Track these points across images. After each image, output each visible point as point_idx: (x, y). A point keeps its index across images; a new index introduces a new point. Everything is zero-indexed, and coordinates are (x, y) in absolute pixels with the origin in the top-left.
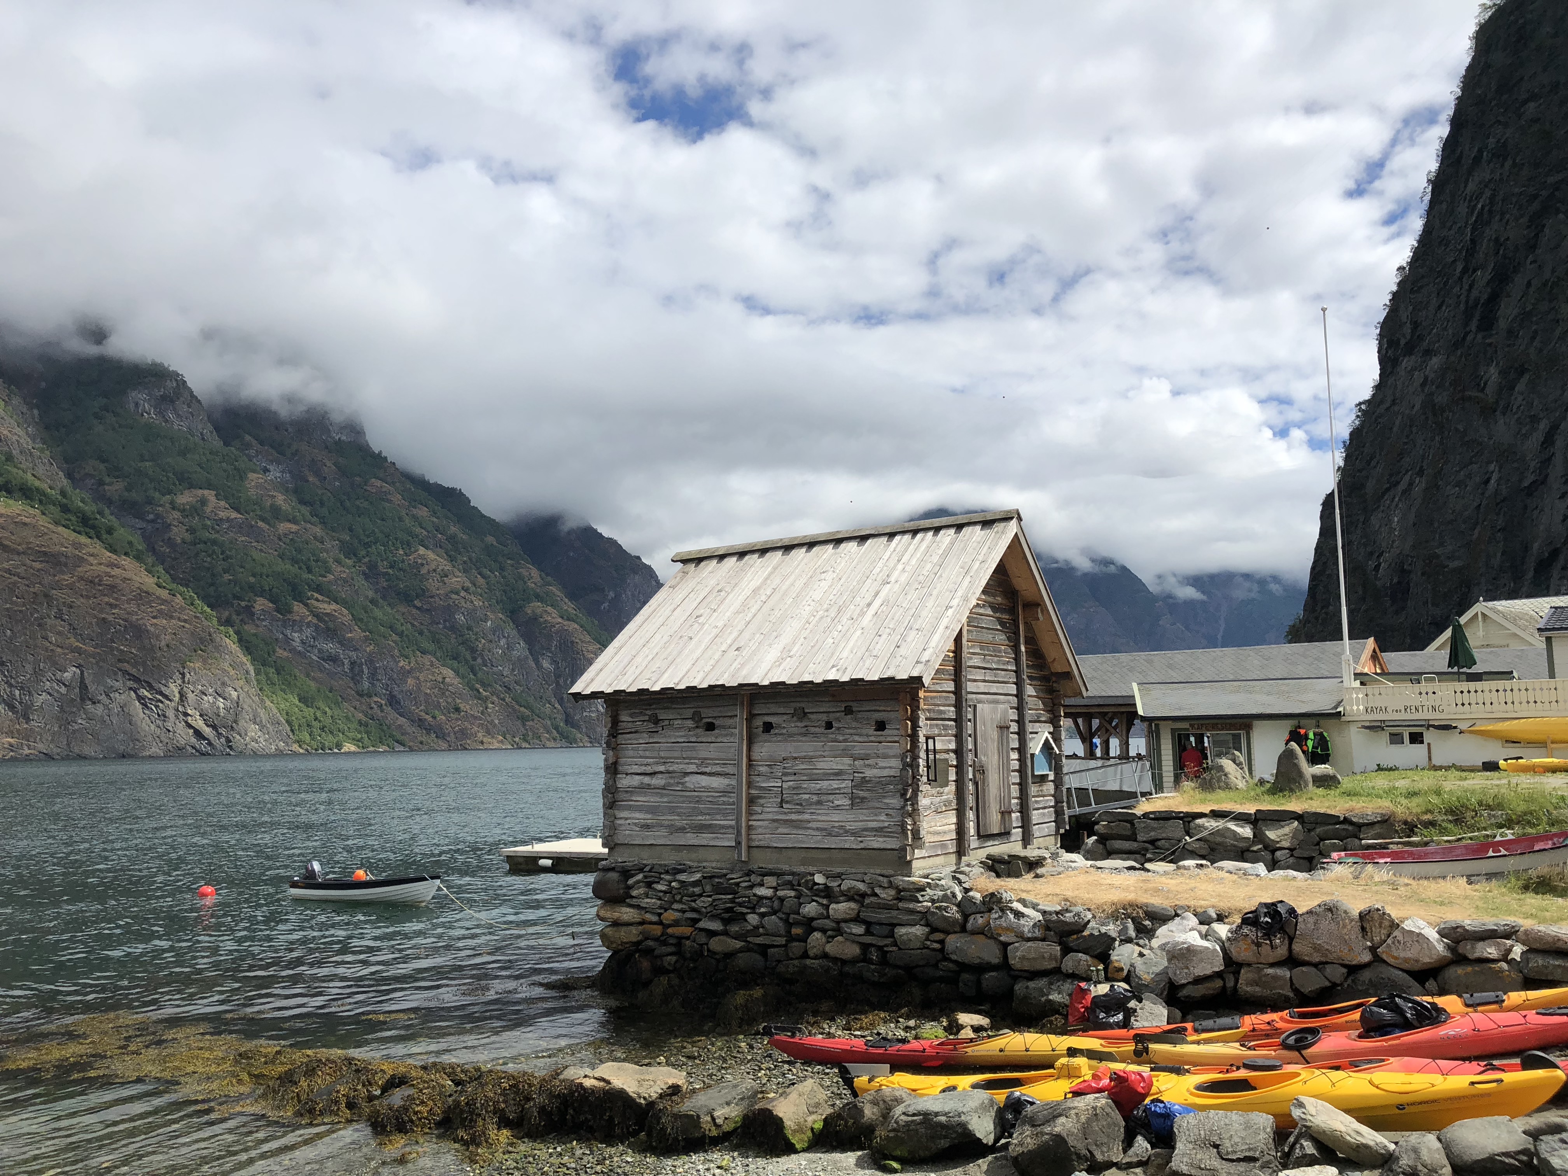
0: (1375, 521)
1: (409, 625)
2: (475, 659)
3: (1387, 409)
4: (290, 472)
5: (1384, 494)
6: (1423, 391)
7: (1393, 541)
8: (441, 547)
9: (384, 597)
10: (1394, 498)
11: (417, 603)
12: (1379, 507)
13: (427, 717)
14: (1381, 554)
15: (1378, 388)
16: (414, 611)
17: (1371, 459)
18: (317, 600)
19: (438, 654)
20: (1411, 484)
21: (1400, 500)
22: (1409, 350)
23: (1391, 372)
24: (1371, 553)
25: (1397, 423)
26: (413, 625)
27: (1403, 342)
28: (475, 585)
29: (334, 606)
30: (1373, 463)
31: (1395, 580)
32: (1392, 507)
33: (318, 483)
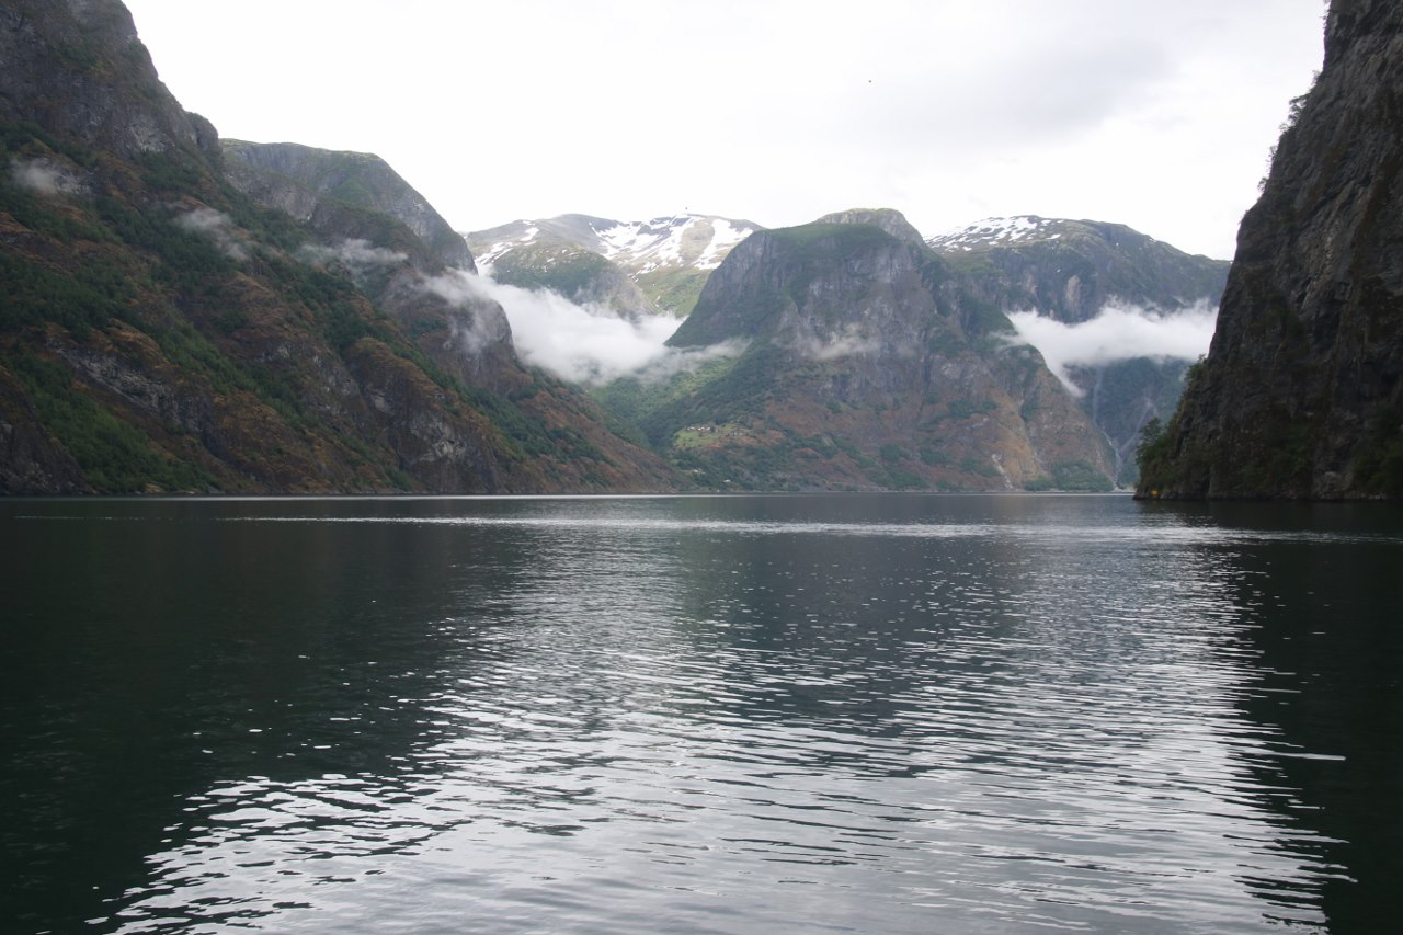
0: (1303, 242)
1: (226, 359)
2: (300, 397)
3: (1331, 104)
4: (91, 185)
5: (1317, 209)
6: (1379, 78)
7: (1324, 266)
8: (263, 273)
9: (199, 327)
10: (1329, 214)
11: (238, 335)
12: (1309, 225)
13: (245, 458)
14: (1308, 282)
15: (1321, 79)
16: (233, 343)
17: (1305, 167)
18: (120, 328)
19: (258, 391)
20: (1352, 195)
21: (1337, 216)
22: (1366, 28)
23: (1340, 59)
24: (1295, 281)
25: (1342, 120)
26: (231, 358)
27: (1358, 17)
28: (301, 316)
29: (140, 335)
30: (1306, 173)
31: (1322, 313)
32: (1327, 225)
33: (123, 198)
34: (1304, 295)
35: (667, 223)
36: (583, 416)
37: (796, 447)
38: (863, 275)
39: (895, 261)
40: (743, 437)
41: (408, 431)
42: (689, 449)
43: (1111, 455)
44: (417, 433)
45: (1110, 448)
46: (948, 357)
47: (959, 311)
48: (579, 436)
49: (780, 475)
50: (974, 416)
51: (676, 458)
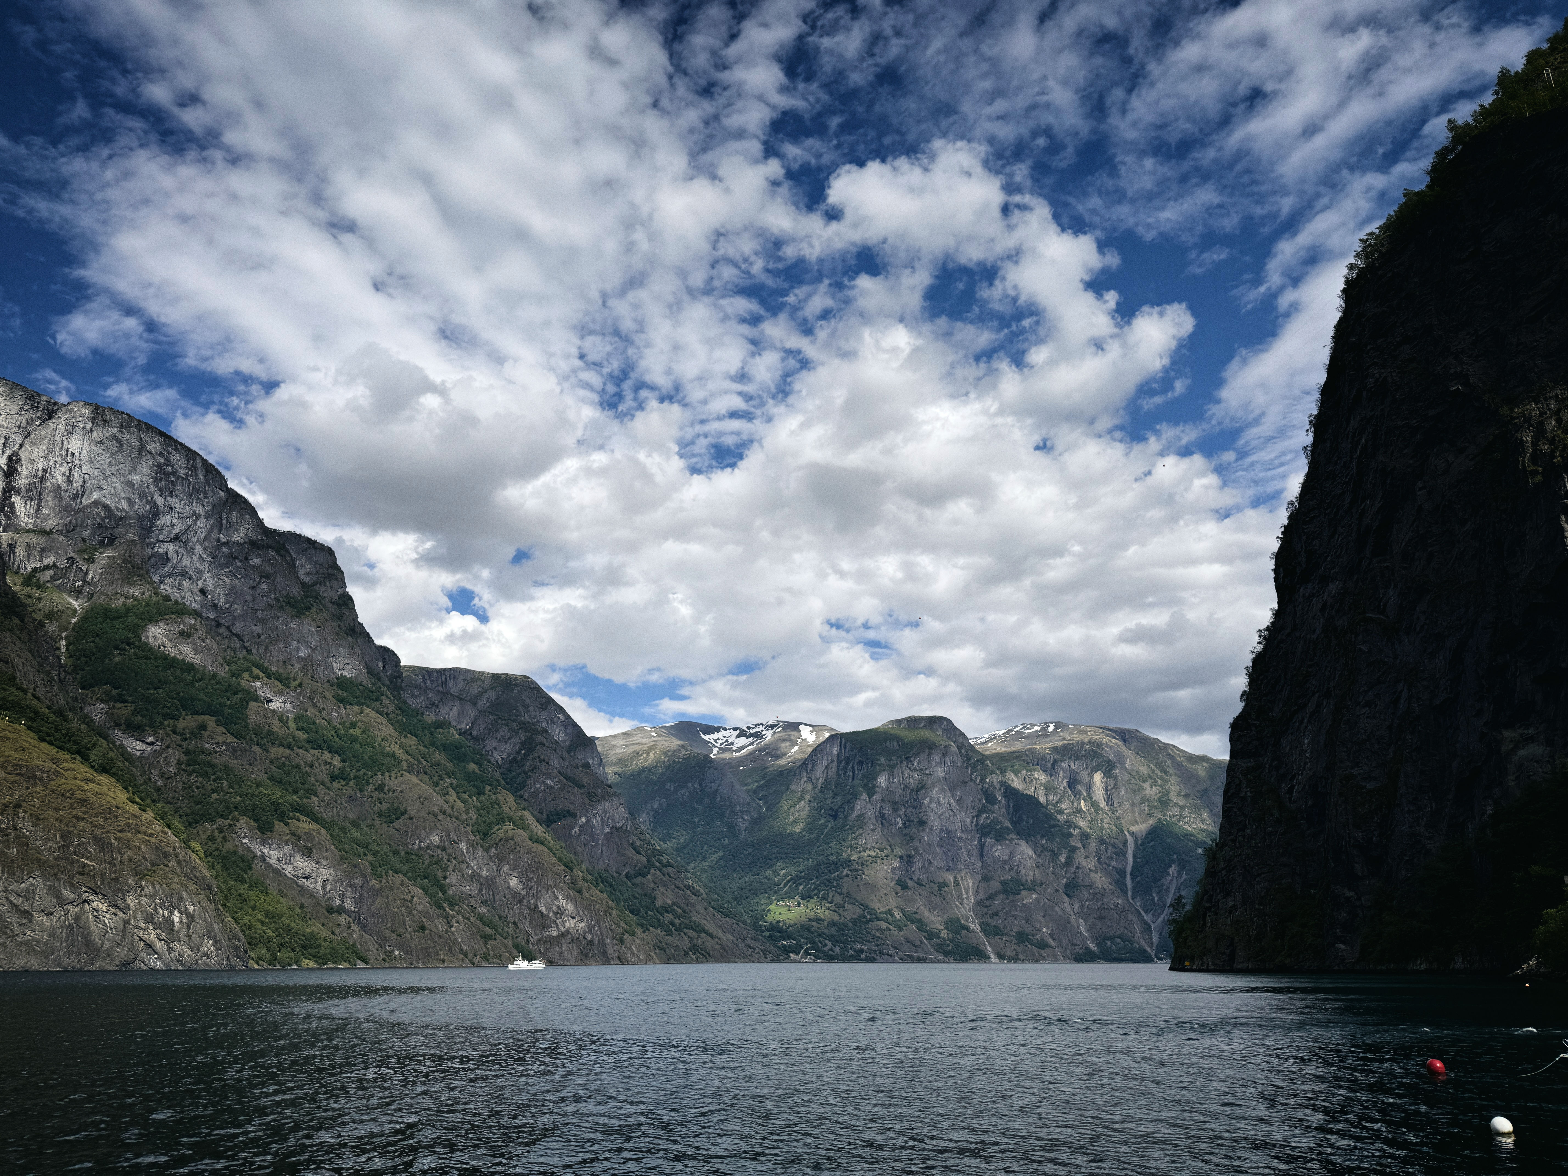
0: (1285, 743)
1: (385, 846)
2: (444, 879)
3: (1289, 635)
4: (293, 703)
5: (1291, 717)
6: (1323, 615)
7: (1305, 764)
9: (364, 819)
10: (1303, 719)
11: (396, 824)
12: (1287, 729)
13: (392, 935)
14: (1293, 777)
15: (1277, 615)
16: (392, 832)
17: (1276, 683)
18: (298, 820)
19: (410, 874)
20: (1318, 706)
21: (1310, 722)
22: (1305, 578)
23: (1289, 600)
24: (1284, 776)
25: (1300, 647)
26: (389, 845)
27: (1299, 570)
28: (452, 808)
29: (314, 826)
30: (1278, 688)
31: (1310, 804)
32: (1302, 729)
33: (317, 713)
34: (1292, 787)
35: (761, 728)
36: (688, 892)
37: (870, 920)
38: (921, 770)
39: (947, 759)
40: (824, 912)
41: (536, 907)
42: (778, 922)
43: (1147, 928)
44: (544, 910)
45: (1145, 923)
46: (997, 840)
47: (1003, 801)
48: (684, 911)
49: (858, 946)
50: (1024, 893)
51: (767, 930)
